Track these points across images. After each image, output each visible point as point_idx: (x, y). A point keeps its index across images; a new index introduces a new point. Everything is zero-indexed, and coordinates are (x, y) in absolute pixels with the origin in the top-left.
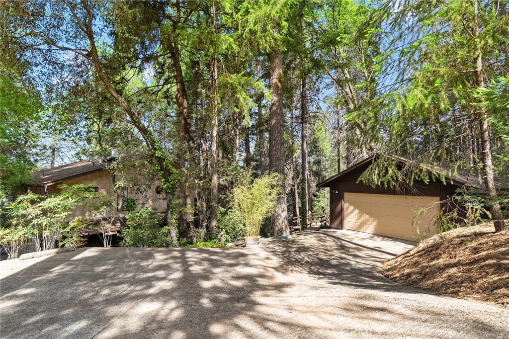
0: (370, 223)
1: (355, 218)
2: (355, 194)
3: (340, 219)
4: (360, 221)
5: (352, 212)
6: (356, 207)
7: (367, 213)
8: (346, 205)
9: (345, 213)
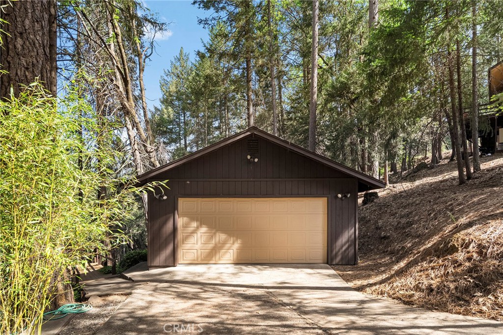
0: (228, 245)
1: (199, 243)
2: (200, 199)
3: (170, 248)
4: (211, 246)
5: (194, 232)
6: (202, 223)
7: (224, 231)
8: (180, 221)
9: (180, 236)
